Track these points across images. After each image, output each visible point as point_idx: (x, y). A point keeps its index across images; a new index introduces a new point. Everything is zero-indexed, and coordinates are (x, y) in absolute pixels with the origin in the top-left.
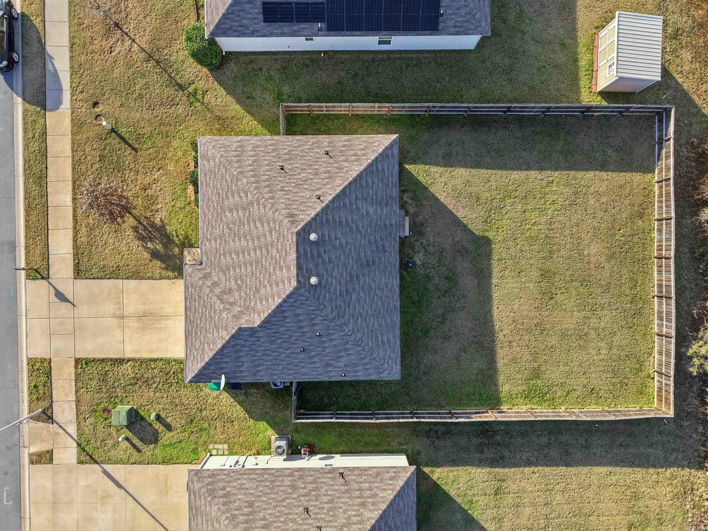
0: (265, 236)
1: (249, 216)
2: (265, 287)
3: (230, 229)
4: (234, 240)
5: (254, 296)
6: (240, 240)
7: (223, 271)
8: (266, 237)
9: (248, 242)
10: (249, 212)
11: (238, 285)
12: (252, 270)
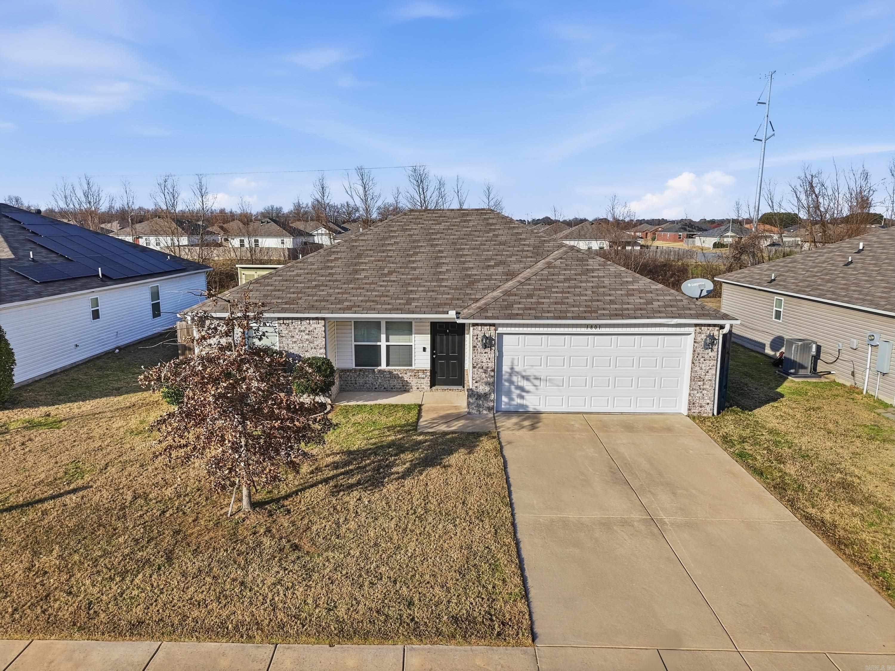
0: (411, 235)
1: (373, 250)
2: (497, 236)
3: (390, 273)
4: (414, 269)
5: (514, 246)
6: (414, 262)
7: (472, 283)
8: (414, 235)
9: (419, 252)
10: (367, 250)
11: (497, 265)
12: (469, 249)
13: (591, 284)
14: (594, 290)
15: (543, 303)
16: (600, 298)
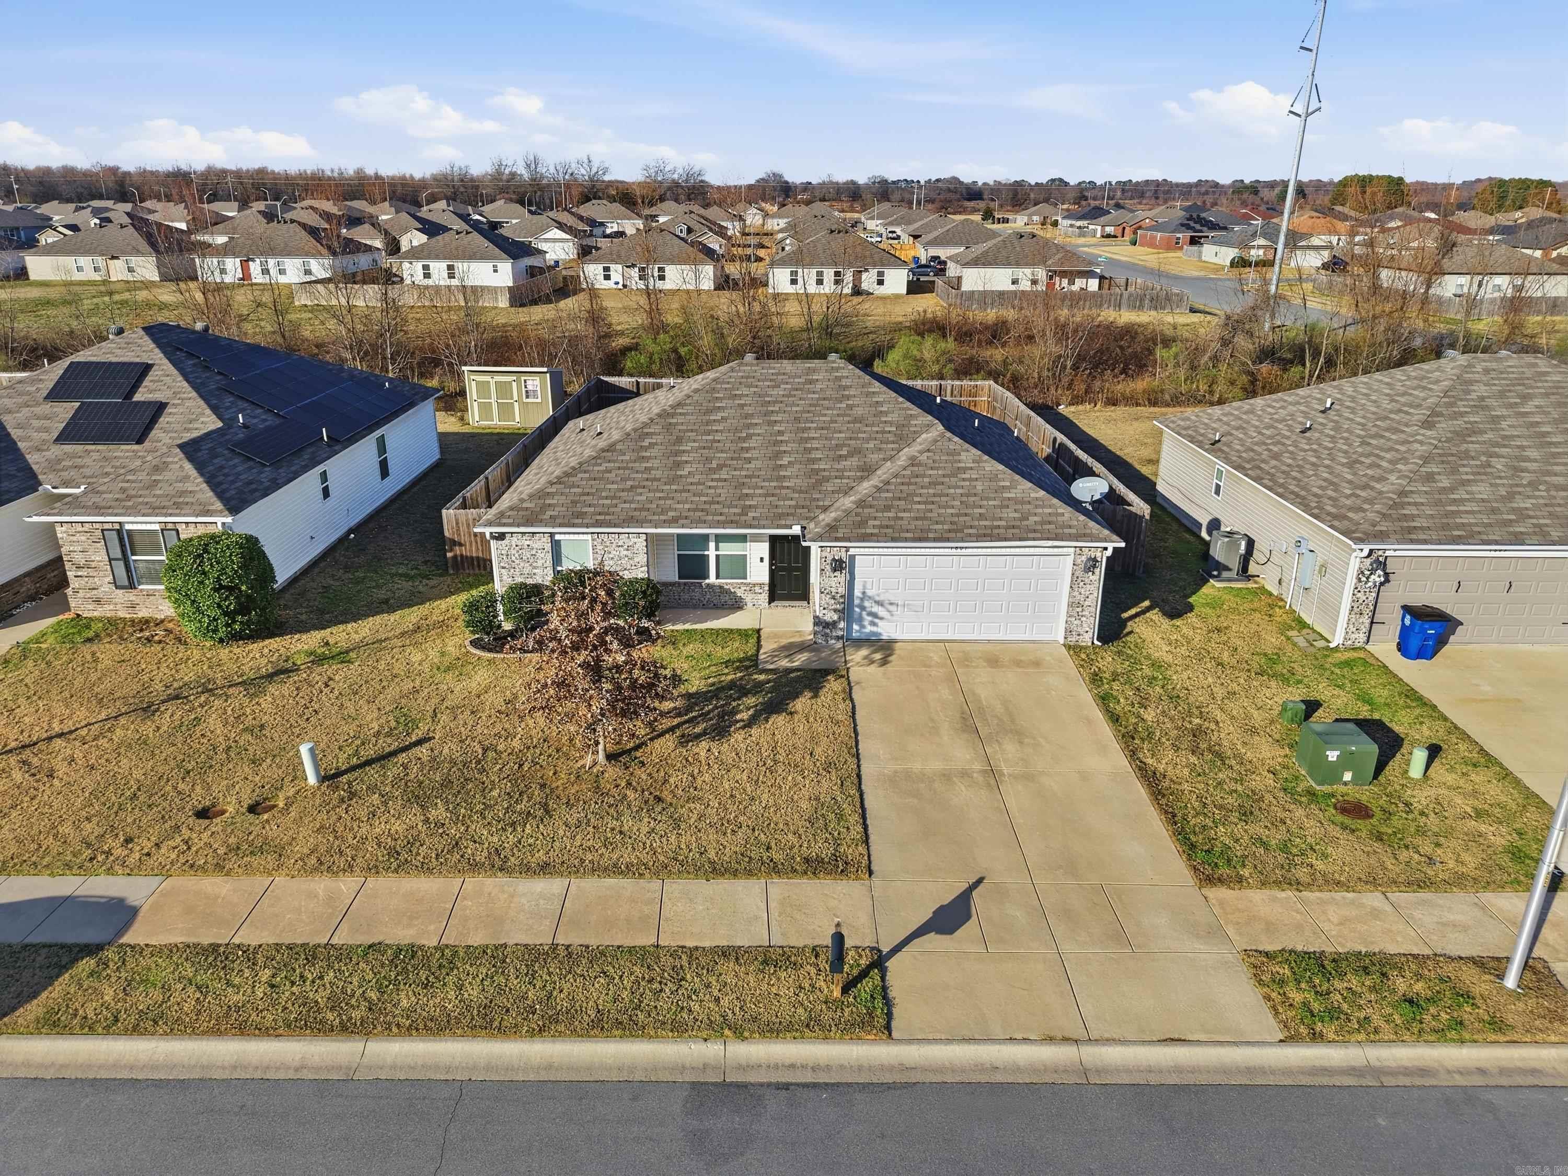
0: (742, 406)
1: (696, 431)
2: (850, 407)
3: (720, 467)
4: (749, 461)
5: (873, 425)
6: (747, 450)
7: (819, 482)
8: (745, 405)
9: (754, 434)
10: (688, 431)
11: (851, 454)
12: (816, 429)
13: (959, 491)
14: (964, 499)
15: (902, 518)
16: (969, 511)
